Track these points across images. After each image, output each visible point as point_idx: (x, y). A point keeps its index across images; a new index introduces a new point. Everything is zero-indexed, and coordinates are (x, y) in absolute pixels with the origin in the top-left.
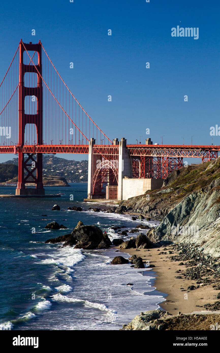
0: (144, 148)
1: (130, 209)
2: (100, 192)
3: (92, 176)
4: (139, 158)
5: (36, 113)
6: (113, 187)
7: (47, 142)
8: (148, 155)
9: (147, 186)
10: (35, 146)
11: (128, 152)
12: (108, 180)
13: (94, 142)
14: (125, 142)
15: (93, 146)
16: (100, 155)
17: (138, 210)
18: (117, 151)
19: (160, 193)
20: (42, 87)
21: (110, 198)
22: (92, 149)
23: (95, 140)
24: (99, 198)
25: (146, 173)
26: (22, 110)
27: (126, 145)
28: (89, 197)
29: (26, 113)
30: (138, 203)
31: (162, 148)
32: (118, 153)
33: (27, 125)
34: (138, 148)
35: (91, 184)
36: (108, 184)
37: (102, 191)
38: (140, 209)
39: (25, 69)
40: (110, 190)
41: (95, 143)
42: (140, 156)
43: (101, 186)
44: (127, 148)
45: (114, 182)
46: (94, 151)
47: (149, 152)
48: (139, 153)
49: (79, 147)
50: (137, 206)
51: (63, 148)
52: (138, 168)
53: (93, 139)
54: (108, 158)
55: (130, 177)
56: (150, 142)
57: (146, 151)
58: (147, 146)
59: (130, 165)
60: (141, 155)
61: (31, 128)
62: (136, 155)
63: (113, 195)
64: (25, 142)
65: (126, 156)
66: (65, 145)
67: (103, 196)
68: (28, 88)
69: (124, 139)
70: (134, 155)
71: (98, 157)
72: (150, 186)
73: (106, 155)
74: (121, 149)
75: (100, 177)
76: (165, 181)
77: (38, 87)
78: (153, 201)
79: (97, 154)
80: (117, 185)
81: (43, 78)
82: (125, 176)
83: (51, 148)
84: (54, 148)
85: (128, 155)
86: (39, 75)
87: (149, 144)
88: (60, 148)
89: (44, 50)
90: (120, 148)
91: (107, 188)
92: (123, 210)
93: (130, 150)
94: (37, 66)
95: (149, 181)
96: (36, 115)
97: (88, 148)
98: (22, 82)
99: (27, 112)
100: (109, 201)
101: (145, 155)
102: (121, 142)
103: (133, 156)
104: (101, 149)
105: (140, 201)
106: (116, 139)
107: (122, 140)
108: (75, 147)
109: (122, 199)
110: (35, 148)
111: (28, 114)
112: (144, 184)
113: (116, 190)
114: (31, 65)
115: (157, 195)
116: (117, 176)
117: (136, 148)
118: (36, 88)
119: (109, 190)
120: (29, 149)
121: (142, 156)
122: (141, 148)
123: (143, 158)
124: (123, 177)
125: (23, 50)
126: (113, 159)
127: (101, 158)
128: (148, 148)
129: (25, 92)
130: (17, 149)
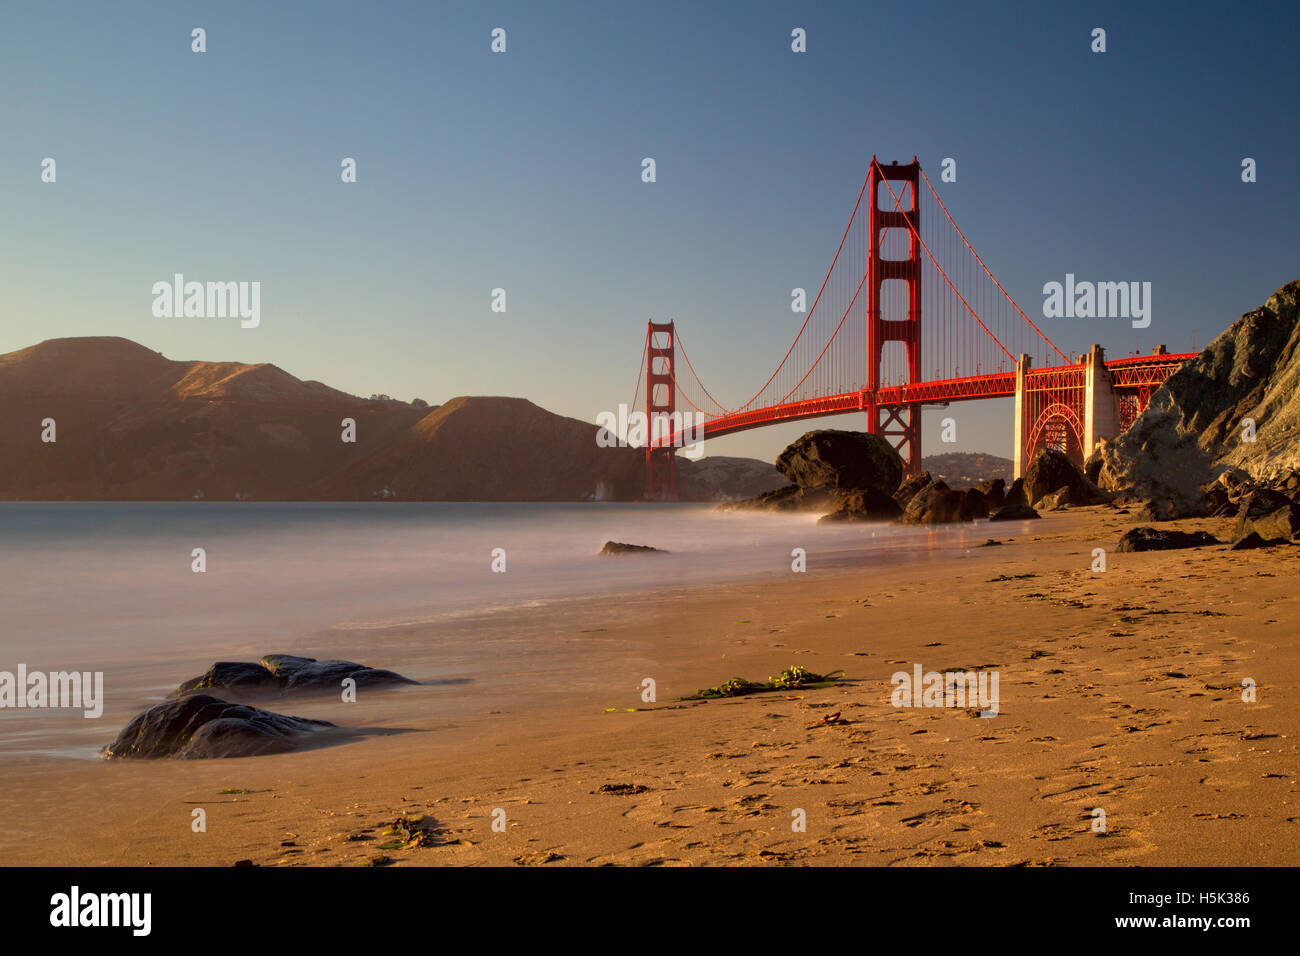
0: (1148, 364)
3: (1023, 444)
4: (1135, 391)
5: (907, 317)
7: (928, 377)
8: (1156, 384)
10: (901, 387)
11: (1108, 377)
13: (1028, 362)
14: (1099, 353)
15: (1025, 373)
16: (1042, 392)
18: (1082, 379)
20: (920, 260)
22: (1024, 380)
23: (1030, 359)
26: (875, 310)
27: (1102, 363)
29: (882, 317)
32: (1082, 381)
33: (887, 345)
34: (1133, 365)
39: (883, 219)
41: (1029, 366)
42: (1135, 388)
44: (1105, 368)
46: (1028, 384)
48: (1134, 379)
49: (994, 379)
53: (1025, 356)
54: (1061, 398)
56: (1163, 349)
57: (1151, 374)
58: (1155, 360)
59: (1114, 407)
60: (1140, 384)
61: (895, 352)
62: (1128, 384)
64: (881, 381)
65: (1104, 387)
66: (966, 378)
68: (888, 263)
69: (1097, 346)
70: (1122, 385)
71: (1037, 398)
73: (1056, 392)
74: (1090, 373)
77: (911, 260)
79: (1035, 390)
81: (923, 239)
82: (1100, 438)
83: (933, 386)
84: (941, 386)
85: (1109, 389)
86: (912, 232)
87: (1161, 353)
88: (955, 385)
89: (922, 177)
90: (1088, 370)
93: (1113, 372)
94: (908, 214)
96: (905, 322)
97: (1014, 380)
98: (875, 250)
99: (885, 317)
101: (1149, 382)
102: (1090, 355)
103: (1122, 388)
104: (1044, 378)
106: (1081, 356)
107: (1093, 350)
108: (986, 380)
110: (902, 392)
111: (887, 319)
114: (894, 210)
116: (1082, 438)
117: (1127, 366)
118: (904, 263)
120: (889, 393)
121: (1142, 386)
122: (1139, 365)
123: (1145, 391)
125: (877, 180)
126: (1074, 398)
127: (1045, 399)
128: (1157, 363)
129: (882, 270)
130: (864, 398)
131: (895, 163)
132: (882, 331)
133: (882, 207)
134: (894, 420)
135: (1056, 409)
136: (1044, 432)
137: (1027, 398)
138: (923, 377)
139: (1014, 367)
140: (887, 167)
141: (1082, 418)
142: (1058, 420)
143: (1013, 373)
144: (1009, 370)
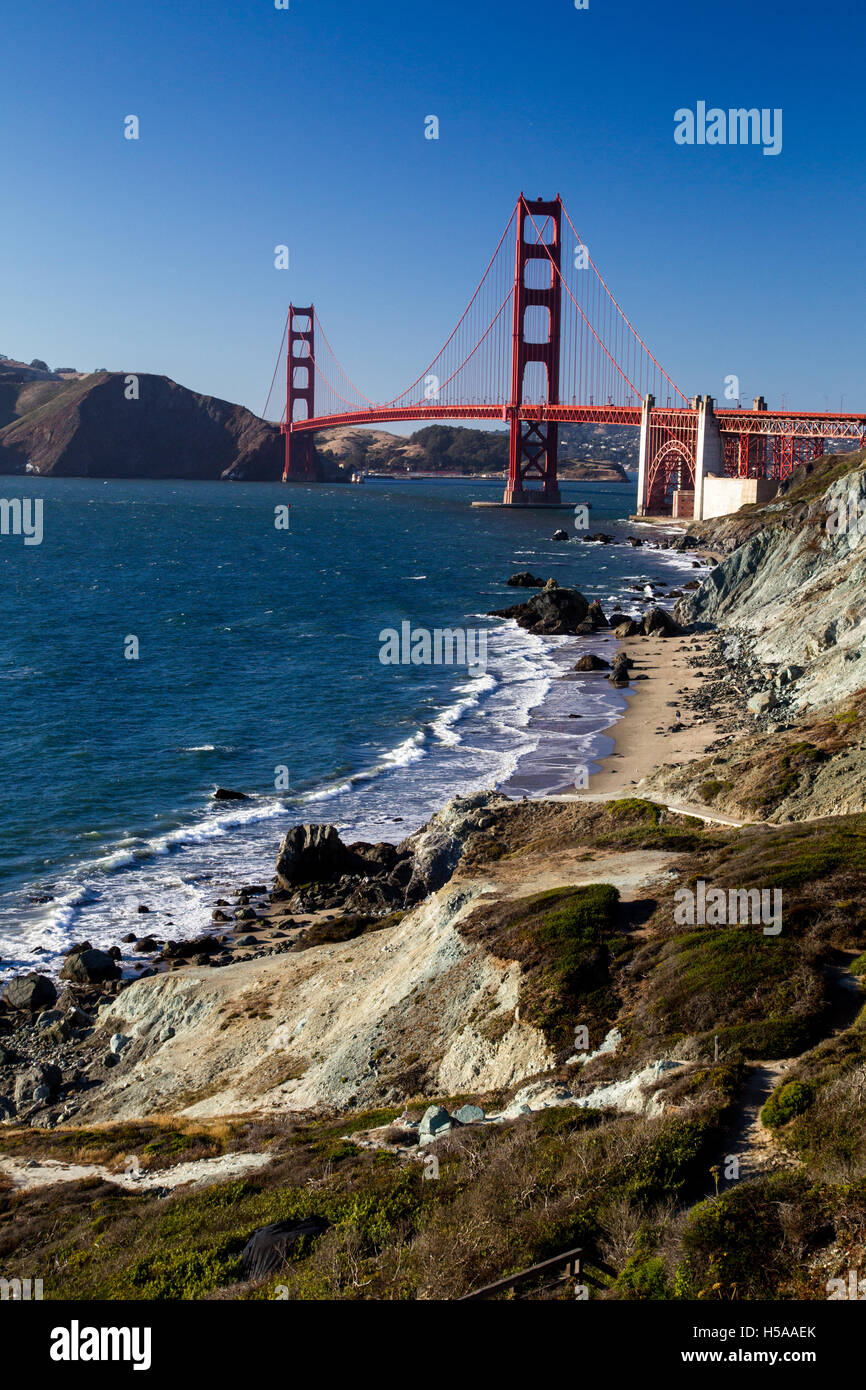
0: (748, 417)
1: (703, 542)
2: (662, 502)
4: (736, 436)
5: (547, 340)
6: (686, 493)
7: (566, 400)
8: (754, 432)
9: (750, 494)
10: (542, 407)
11: (715, 422)
12: (679, 479)
13: (652, 403)
14: (710, 402)
15: (649, 410)
16: (663, 429)
17: (715, 546)
18: (694, 422)
19: (763, 512)
20: (560, 289)
21: (681, 515)
22: (648, 416)
23: (654, 399)
24: (659, 514)
25: (750, 466)
26: (519, 334)
27: (713, 410)
28: (640, 510)
29: (525, 340)
30: (718, 531)
31: (783, 418)
33: (530, 365)
34: (736, 416)
35: (645, 487)
36: (679, 486)
37: (666, 501)
38: (720, 544)
39: (528, 251)
40: (681, 499)
41: (654, 405)
42: (739, 434)
43: (663, 489)
44: (714, 415)
45: (689, 486)
46: (652, 420)
47: (756, 426)
48: (737, 427)
49: (623, 412)
50: (715, 536)
51: (595, 412)
52: (737, 455)
53: (650, 396)
54: (678, 436)
55: (720, 474)
56: (762, 405)
57: (751, 423)
58: (756, 414)
59: (721, 449)
60: (741, 431)
61: (536, 371)
62: (732, 431)
63: (686, 510)
64: (523, 398)
65: (712, 431)
66: (599, 407)
67: (666, 510)
68: (532, 291)
69: (708, 397)
70: (728, 431)
71: (659, 433)
72: (755, 494)
73: (674, 430)
74: (702, 418)
75: (661, 472)
76: (782, 485)
77: (552, 289)
78: (747, 527)
79: (657, 426)
80: (694, 489)
81: (563, 273)
82: (709, 474)
83: (571, 412)
84: (577, 412)
85: (717, 433)
86: (553, 265)
87: (759, 409)
88: (588, 412)
89: (564, 214)
90: (700, 415)
91: (675, 494)
92: (687, 543)
93: (721, 419)
94: (550, 248)
95: (753, 484)
96: (545, 345)
97: (640, 414)
98: (521, 279)
99: (528, 340)
100: (678, 522)
101: (748, 431)
103: (726, 432)
104: (665, 417)
105: (723, 526)
107: (705, 400)
108: (617, 411)
109: (701, 519)
110: (543, 411)
111: (531, 342)
112: (744, 490)
113: (692, 499)
114: (539, 243)
115: (757, 516)
116: (694, 472)
117: (731, 416)
118: (547, 290)
119: (679, 498)
120: (530, 413)
121: (743, 434)
122: (741, 416)
123: (745, 438)
124: (705, 475)
125: (523, 214)
126: (687, 437)
127: (666, 435)
128: (754, 417)
129: (527, 297)
130: (507, 412)
131: (540, 199)
132: (526, 353)
133: (527, 240)
134: (534, 433)
135: (675, 445)
136: (663, 462)
137: (651, 432)
138: (561, 399)
139: (640, 403)
140: (533, 203)
141: (694, 456)
142: (675, 454)
143: (640, 409)
144: (636, 406)
